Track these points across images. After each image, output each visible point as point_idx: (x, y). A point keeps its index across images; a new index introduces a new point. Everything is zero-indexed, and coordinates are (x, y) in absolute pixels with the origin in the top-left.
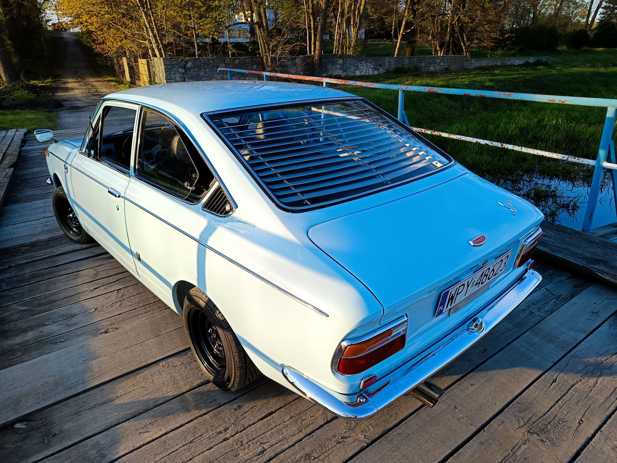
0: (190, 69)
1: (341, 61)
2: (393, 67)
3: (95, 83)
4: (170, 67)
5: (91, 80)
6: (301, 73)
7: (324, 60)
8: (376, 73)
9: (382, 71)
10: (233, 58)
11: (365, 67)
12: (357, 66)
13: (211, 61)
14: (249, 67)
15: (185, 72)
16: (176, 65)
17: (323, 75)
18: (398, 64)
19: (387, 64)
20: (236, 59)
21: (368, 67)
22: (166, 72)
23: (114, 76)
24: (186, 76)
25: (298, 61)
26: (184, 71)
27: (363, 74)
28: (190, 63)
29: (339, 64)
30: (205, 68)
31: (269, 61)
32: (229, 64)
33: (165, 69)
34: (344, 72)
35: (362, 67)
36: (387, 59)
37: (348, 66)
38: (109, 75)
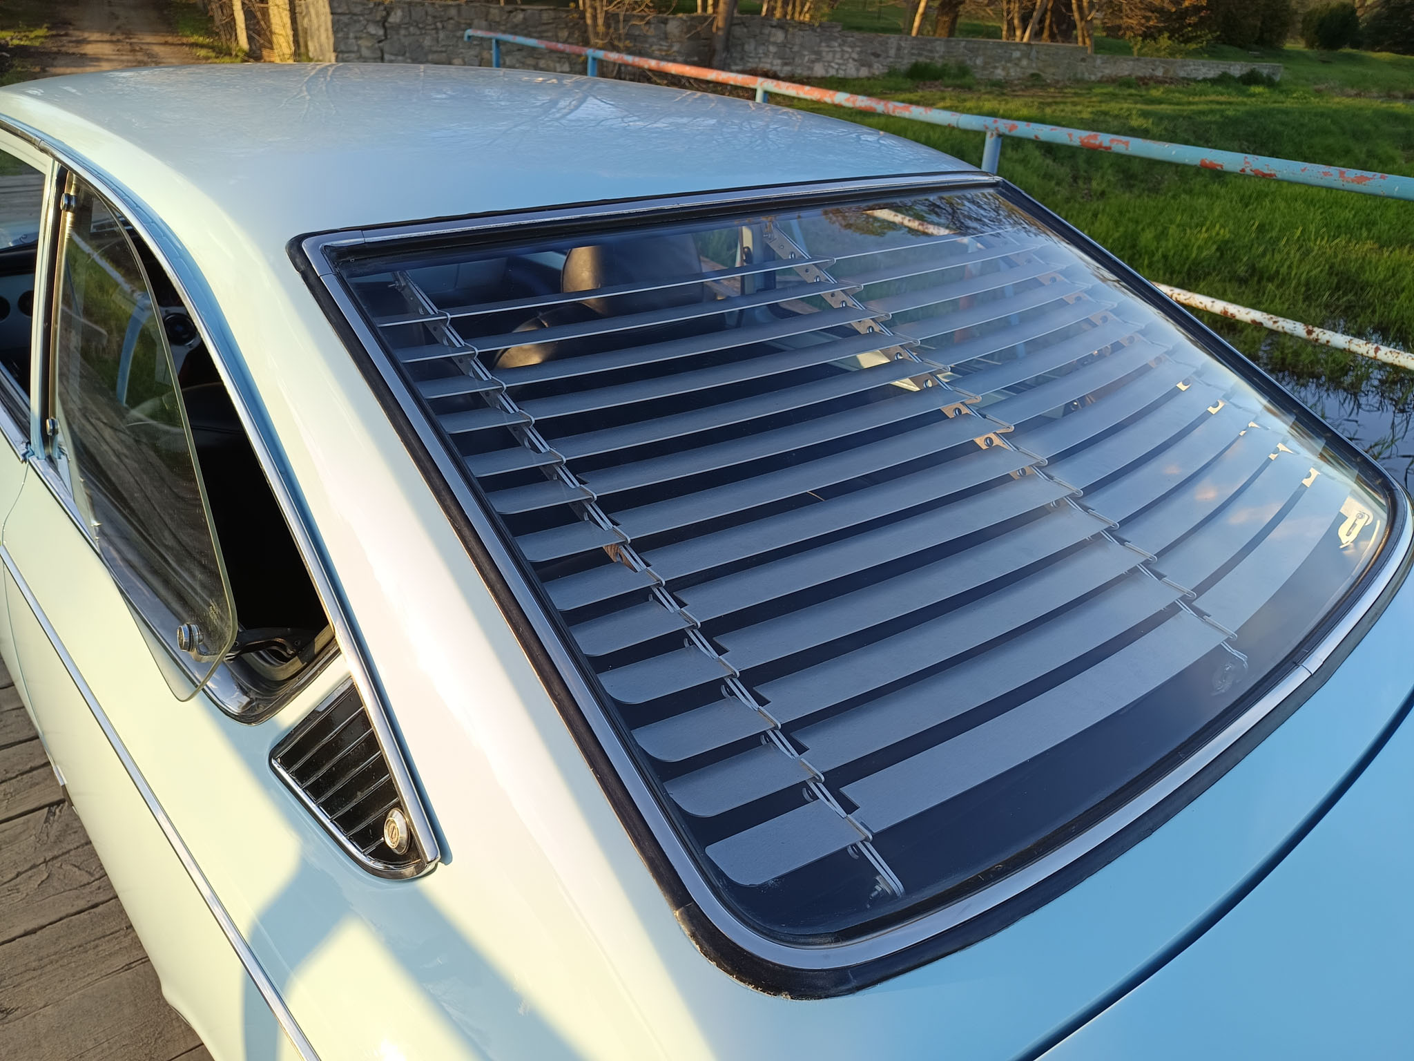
0: (397, 27)
1: (779, 36)
2: (905, 64)
3: (156, 49)
4: (345, 19)
5: (149, 39)
6: (679, 59)
7: (738, 31)
8: (864, 72)
9: (878, 69)
10: (509, 8)
11: (838, 56)
12: (819, 53)
13: (453, 12)
14: (549, 34)
15: (386, 35)
16: (362, 15)
17: (734, 68)
18: (920, 55)
19: (892, 52)
20: (516, 9)
21: (847, 56)
22: (335, 32)
23: (209, 33)
24: (386, 46)
25: (673, 27)
26: (381, 32)
27: (832, 72)
28: (399, 13)
29: (774, 43)
30: (436, 29)
31: (600, 21)
32: (498, 23)
33: (334, 23)
34: (786, 64)
35: (831, 55)
36: (893, 39)
37: (796, 49)
38: (195, 31)
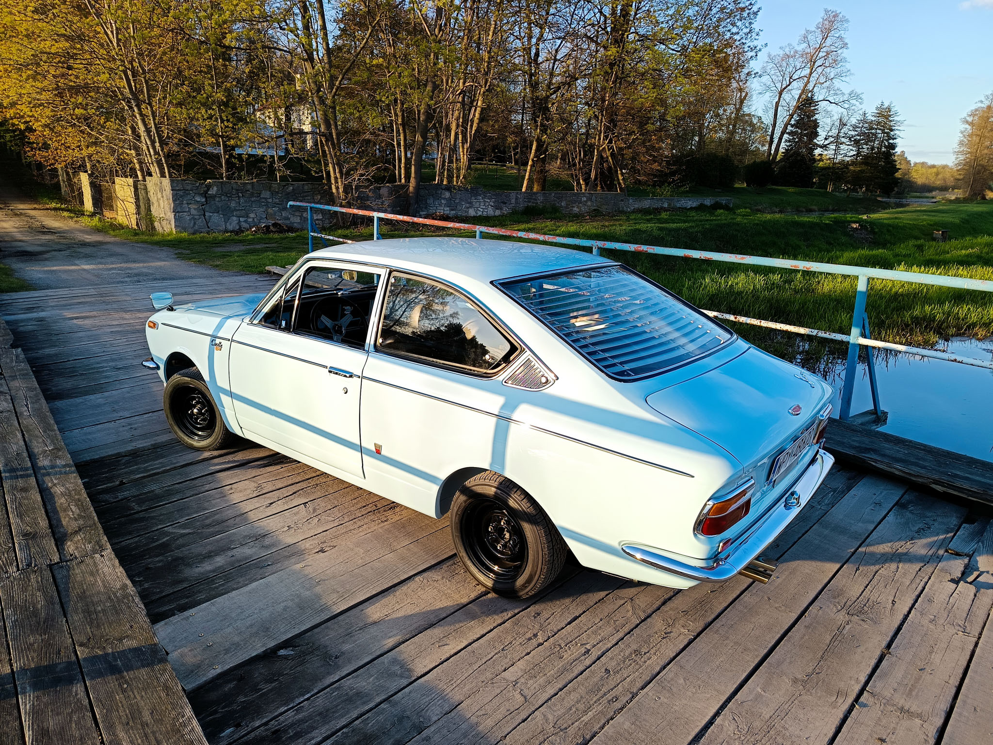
0: (213, 197)
1: (447, 194)
2: (522, 206)
4: (181, 193)
6: (389, 209)
7: (422, 192)
8: (498, 213)
9: (506, 210)
10: (284, 183)
11: (482, 204)
12: (471, 203)
13: (249, 187)
14: (309, 198)
15: (206, 201)
16: (192, 190)
17: (422, 213)
18: (529, 202)
19: (513, 201)
20: (288, 184)
21: (487, 204)
22: (174, 201)
24: (207, 208)
25: (384, 191)
26: (204, 200)
27: (480, 213)
28: (215, 188)
29: (444, 199)
30: (239, 197)
31: (341, 190)
32: (277, 193)
33: (173, 196)
34: (452, 210)
35: (478, 203)
36: (513, 194)
37: (457, 201)
